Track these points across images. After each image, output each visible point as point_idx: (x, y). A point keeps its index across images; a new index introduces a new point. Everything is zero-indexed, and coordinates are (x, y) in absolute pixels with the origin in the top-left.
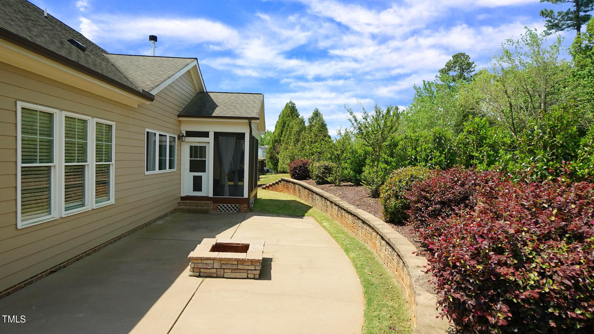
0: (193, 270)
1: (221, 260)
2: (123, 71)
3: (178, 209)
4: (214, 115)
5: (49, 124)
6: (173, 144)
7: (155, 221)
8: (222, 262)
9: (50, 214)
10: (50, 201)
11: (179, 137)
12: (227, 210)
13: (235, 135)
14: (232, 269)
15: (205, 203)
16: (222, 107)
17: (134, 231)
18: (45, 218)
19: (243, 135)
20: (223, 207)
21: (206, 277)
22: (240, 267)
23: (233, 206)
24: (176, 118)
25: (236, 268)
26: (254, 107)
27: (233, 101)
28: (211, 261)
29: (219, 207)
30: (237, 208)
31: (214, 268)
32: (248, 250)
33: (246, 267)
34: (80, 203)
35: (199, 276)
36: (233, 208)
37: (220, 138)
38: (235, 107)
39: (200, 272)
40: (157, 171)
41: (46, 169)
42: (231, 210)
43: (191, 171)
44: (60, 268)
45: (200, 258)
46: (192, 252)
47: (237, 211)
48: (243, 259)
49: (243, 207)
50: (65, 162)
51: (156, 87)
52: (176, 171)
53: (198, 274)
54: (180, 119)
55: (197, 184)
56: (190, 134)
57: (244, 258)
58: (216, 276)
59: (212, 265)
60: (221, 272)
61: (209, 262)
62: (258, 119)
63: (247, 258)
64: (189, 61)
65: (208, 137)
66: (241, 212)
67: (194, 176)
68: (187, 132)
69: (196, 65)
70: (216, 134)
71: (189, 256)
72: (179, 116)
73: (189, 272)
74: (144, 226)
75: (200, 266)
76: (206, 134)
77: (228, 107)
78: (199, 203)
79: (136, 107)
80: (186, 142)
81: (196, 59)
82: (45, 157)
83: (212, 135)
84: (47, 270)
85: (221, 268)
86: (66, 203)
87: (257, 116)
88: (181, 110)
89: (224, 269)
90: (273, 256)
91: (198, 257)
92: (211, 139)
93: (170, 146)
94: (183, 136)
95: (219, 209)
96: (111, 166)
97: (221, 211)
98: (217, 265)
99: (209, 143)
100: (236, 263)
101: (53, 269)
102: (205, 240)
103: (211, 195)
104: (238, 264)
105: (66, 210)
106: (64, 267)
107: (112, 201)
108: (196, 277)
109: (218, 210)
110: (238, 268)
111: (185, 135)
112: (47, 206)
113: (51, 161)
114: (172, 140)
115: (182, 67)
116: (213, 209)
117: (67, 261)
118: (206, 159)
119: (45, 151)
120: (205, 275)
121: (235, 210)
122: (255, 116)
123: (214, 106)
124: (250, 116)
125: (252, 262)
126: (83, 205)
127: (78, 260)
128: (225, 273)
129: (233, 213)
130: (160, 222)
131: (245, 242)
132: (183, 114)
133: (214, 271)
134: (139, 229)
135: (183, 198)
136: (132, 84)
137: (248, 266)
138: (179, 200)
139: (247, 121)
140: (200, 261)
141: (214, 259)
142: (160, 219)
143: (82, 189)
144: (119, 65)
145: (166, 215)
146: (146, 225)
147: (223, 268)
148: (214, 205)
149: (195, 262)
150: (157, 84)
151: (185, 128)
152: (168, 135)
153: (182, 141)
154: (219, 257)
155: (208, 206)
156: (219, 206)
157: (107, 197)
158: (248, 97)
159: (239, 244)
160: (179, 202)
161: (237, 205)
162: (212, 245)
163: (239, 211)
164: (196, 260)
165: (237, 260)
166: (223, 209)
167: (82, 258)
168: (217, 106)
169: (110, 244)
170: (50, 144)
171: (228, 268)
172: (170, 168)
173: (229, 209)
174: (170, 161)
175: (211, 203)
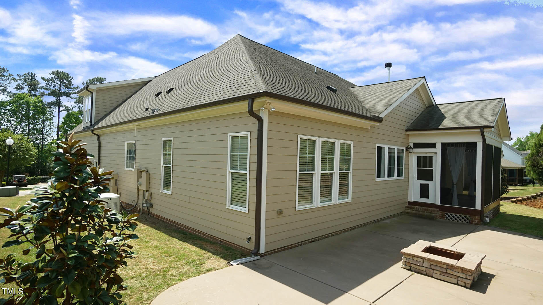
0: (405, 263)
1: (430, 260)
2: (361, 100)
3: (405, 212)
4: (441, 127)
5: (313, 144)
6: (401, 155)
7: (383, 220)
8: (432, 263)
9: (312, 204)
10: (312, 195)
11: (407, 149)
12: (456, 219)
13: (465, 144)
14: (441, 272)
15: (432, 210)
16: (451, 118)
17: (365, 225)
18: (309, 206)
19: (474, 145)
20: (451, 216)
21: (416, 272)
22: (449, 271)
23: (463, 216)
24: (404, 132)
25: (445, 271)
26: (488, 114)
27: (463, 111)
28: (421, 259)
29: (447, 216)
30: (468, 219)
31: (423, 266)
32: (461, 258)
33: (455, 274)
34: (329, 199)
35: (410, 270)
36: (463, 218)
37: (448, 148)
38: (466, 116)
39: (411, 267)
40: (386, 178)
41: (311, 175)
42: (460, 220)
43: (419, 178)
44: (316, 240)
45: (411, 254)
46: (405, 248)
47: (467, 222)
48: (452, 265)
49: (475, 219)
50: (321, 171)
51: (385, 110)
52: (404, 178)
53: (409, 268)
54: (408, 133)
55: (424, 191)
56: (417, 146)
57: (454, 264)
58: (425, 274)
59: (422, 263)
60: (430, 272)
61: (419, 260)
62: (493, 127)
63: (456, 265)
64: (417, 80)
65: (436, 148)
66: (472, 223)
67: (421, 184)
68: (414, 144)
69: (424, 83)
70: (444, 145)
71: (402, 251)
72: (407, 131)
73: (402, 265)
74: (374, 222)
75: (411, 261)
76: (433, 145)
77: (458, 117)
78: (425, 209)
79: (369, 128)
80: (414, 153)
81: (424, 77)
82: (310, 168)
83: (439, 146)
84: (309, 240)
85: (430, 268)
86: (321, 198)
87: (491, 124)
88: (409, 125)
89: (433, 270)
90: (497, 273)
91: (410, 254)
92: (438, 150)
93: (399, 157)
94: (411, 147)
95: (447, 218)
96: (350, 173)
97: (449, 220)
98: (426, 264)
99: (436, 153)
100: (445, 266)
101: (312, 240)
102: (420, 241)
103: (438, 203)
104: (447, 269)
105: (320, 203)
106: (318, 240)
107: (350, 199)
108: (407, 270)
109: (445, 218)
110: (447, 272)
111: (412, 146)
112: (310, 198)
113: (313, 170)
114: (401, 151)
115: (408, 89)
116: (440, 216)
117: (320, 236)
118: (434, 169)
119: (310, 163)
120: (416, 270)
121: (465, 220)
122: (489, 125)
123: (442, 118)
124: (483, 125)
125: (462, 270)
126: (331, 200)
127: (327, 238)
128: (434, 274)
129: (462, 224)
130: (387, 221)
131: (460, 251)
132: (411, 128)
133: (424, 269)
134: (370, 224)
135: (410, 203)
136: (366, 110)
137: (458, 273)
138: (407, 205)
139: (479, 130)
140: (411, 257)
141: (424, 258)
142: (388, 218)
143: (330, 189)
144: (359, 96)
145: (393, 216)
146: (376, 222)
147: (433, 268)
148: (441, 213)
149: (407, 257)
150: (385, 108)
151: (413, 141)
152: (396, 148)
153: (410, 152)
154: (428, 257)
155: (434, 213)
156: (447, 214)
157: (346, 196)
158: (483, 104)
159: (455, 252)
160: (406, 207)
161: (468, 216)
162: (425, 247)
163: (470, 222)
164: (407, 256)
165: (447, 265)
166: (451, 218)
167: (329, 236)
168: (446, 118)
169: (348, 231)
170: (313, 159)
171: (438, 269)
172: (398, 175)
173: (458, 219)
174: (398, 170)
175: (438, 211)
